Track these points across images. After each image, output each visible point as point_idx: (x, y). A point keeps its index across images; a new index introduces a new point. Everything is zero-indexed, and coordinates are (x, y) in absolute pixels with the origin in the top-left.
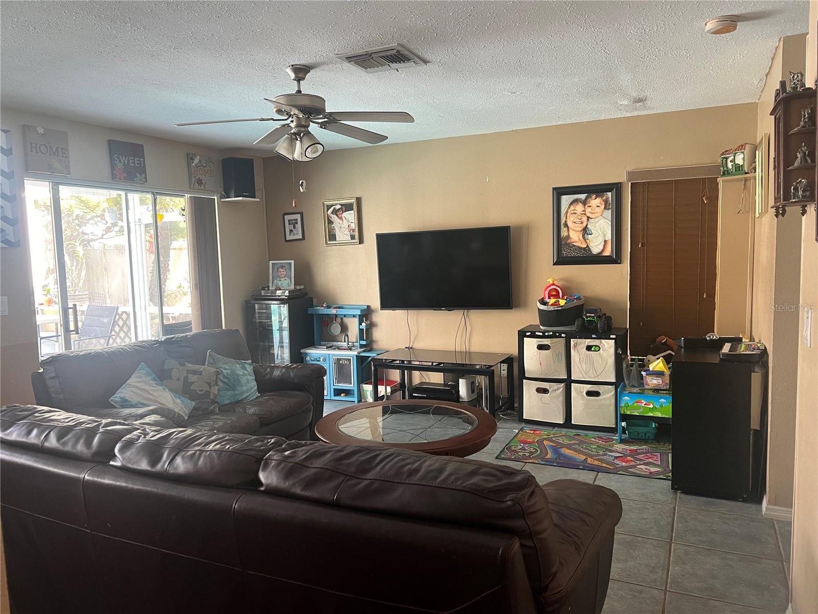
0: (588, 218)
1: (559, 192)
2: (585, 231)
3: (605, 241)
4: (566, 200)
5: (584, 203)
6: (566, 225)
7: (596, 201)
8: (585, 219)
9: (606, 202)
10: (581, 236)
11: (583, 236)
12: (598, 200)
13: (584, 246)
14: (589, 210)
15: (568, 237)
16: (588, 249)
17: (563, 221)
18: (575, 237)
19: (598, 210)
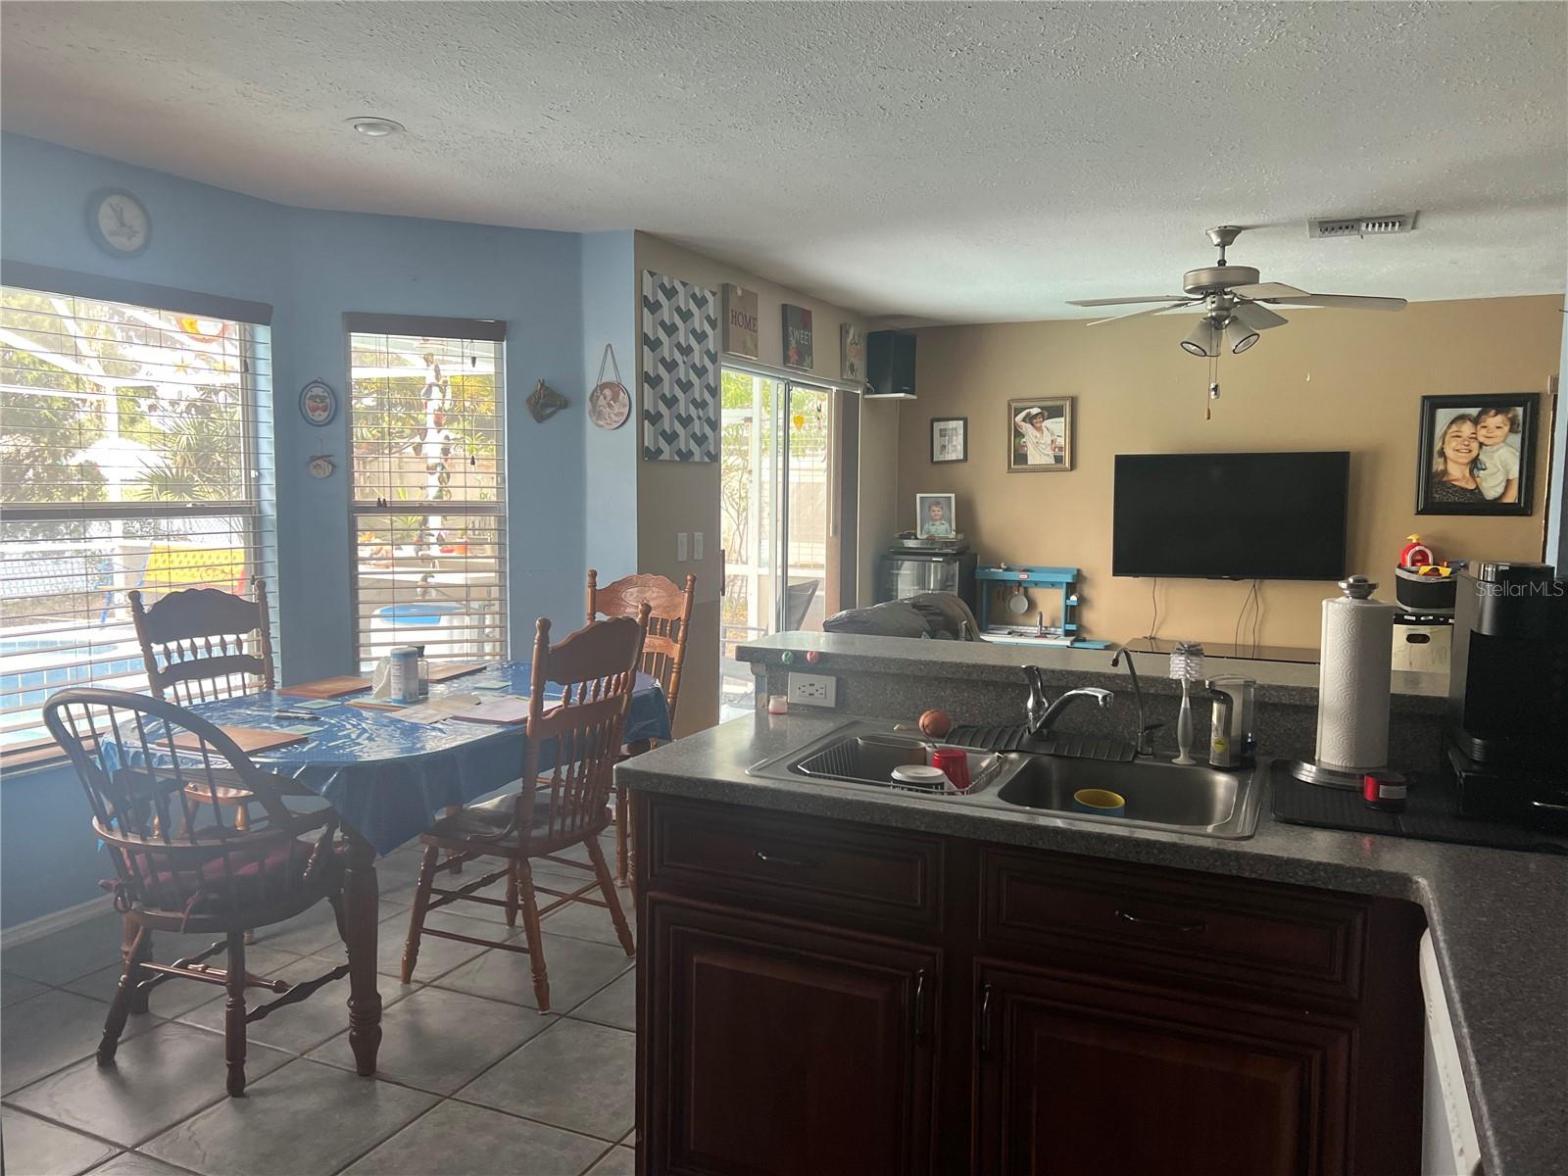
0: (1481, 445)
1: (1432, 404)
2: (1475, 464)
3: (1508, 482)
4: (1444, 416)
5: (1476, 421)
6: (1442, 454)
7: (1495, 421)
8: (1475, 446)
9: (1513, 422)
10: (1467, 471)
11: (1471, 471)
12: (1499, 419)
13: (1471, 486)
14: (1483, 432)
15: (1445, 472)
16: (1477, 492)
17: (1437, 447)
18: (1457, 473)
19: (1498, 432)
